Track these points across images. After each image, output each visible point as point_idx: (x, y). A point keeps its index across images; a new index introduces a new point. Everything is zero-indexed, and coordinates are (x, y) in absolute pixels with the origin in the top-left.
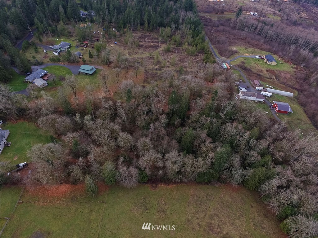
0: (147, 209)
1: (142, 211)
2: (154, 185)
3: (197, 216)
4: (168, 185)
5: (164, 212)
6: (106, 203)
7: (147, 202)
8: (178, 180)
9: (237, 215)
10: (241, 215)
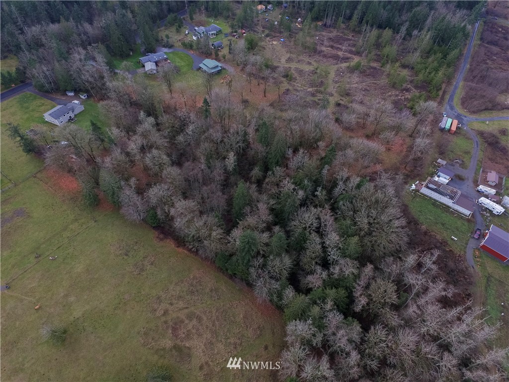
0: (126, 255)
1: (120, 252)
2: (161, 236)
3: (174, 301)
4: (178, 247)
5: (142, 270)
6: (95, 221)
7: (135, 248)
8: (193, 248)
9: (229, 341)
10: (235, 344)
